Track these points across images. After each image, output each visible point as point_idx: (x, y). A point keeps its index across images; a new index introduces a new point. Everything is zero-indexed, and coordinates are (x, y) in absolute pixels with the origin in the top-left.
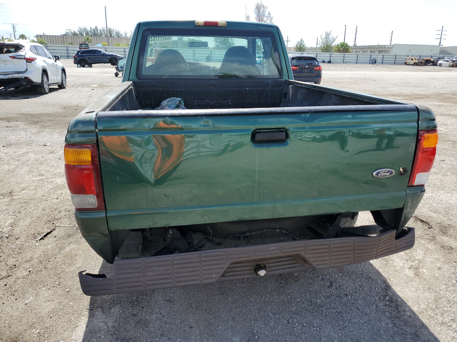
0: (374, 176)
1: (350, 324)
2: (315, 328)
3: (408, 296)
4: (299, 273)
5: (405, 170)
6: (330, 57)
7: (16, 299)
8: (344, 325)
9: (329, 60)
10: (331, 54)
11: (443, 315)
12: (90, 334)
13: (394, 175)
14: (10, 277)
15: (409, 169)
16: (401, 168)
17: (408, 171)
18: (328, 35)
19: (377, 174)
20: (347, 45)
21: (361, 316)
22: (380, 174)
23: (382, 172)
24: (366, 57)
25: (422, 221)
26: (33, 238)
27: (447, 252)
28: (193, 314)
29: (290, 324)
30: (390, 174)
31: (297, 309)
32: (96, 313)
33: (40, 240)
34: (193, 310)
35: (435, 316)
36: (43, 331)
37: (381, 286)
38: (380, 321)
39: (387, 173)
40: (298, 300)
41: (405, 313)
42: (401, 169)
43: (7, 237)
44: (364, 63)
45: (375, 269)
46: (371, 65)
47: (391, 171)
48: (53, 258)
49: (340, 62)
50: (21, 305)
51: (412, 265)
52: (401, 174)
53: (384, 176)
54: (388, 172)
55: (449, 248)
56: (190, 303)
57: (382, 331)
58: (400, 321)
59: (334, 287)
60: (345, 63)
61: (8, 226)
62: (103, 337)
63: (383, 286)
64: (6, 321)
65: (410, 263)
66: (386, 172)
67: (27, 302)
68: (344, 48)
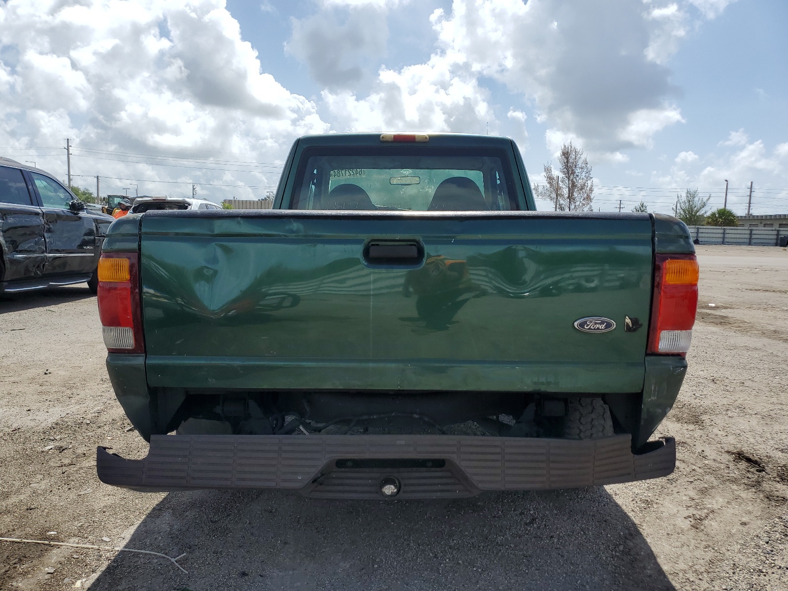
0: (576, 328)
1: (537, 571)
2: (475, 569)
3: (661, 551)
4: (486, 503)
5: (635, 321)
6: (697, 233)
7: (69, 489)
8: (527, 571)
9: (695, 239)
10: (698, 229)
11: (713, 582)
12: (145, 534)
13: (615, 329)
14: (73, 466)
15: (644, 321)
16: (627, 317)
17: (641, 325)
18: (691, 195)
19: (582, 325)
20: (730, 214)
21: (562, 564)
22: (587, 326)
23: (591, 322)
24: (769, 233)
25: (749, 460)
26: (120, 428)
27: (774, 504)
28: (295, 530)
29: (438, 558)
30: (607, 327)
31: (459, 543)
32: (164, 514)
33: (127, 431)
34: (297, 526)
35: (697, 581)
36: (86, 525)
37: (619, 533)
38: (591, 574)
39: (600, 324)
40: (467, 533)
41: (643, 572)
42: (628, 320)
43: (87, 424)
44: (764, 244)
45: (622, 511)
46: (778, 247)
47: (606, 322)
48: (136, 452)
49: (717, 242)
50: (72, 495)
51: (693, 514)
52: (629, 329)
53: (594, 329)
54: (602, 323)
55: (780, 499)
56: (298, 518)
57: (587, 587)
58: (629, 579)
59: (535, 526)
60: (727, 243)
61: (94, 413)
62: (160, 538)
63: (622, 533)
64: (45, 510)
65: (692, 511)
66: (598, 324)
67: (82, 493)
68: (724, 218)
